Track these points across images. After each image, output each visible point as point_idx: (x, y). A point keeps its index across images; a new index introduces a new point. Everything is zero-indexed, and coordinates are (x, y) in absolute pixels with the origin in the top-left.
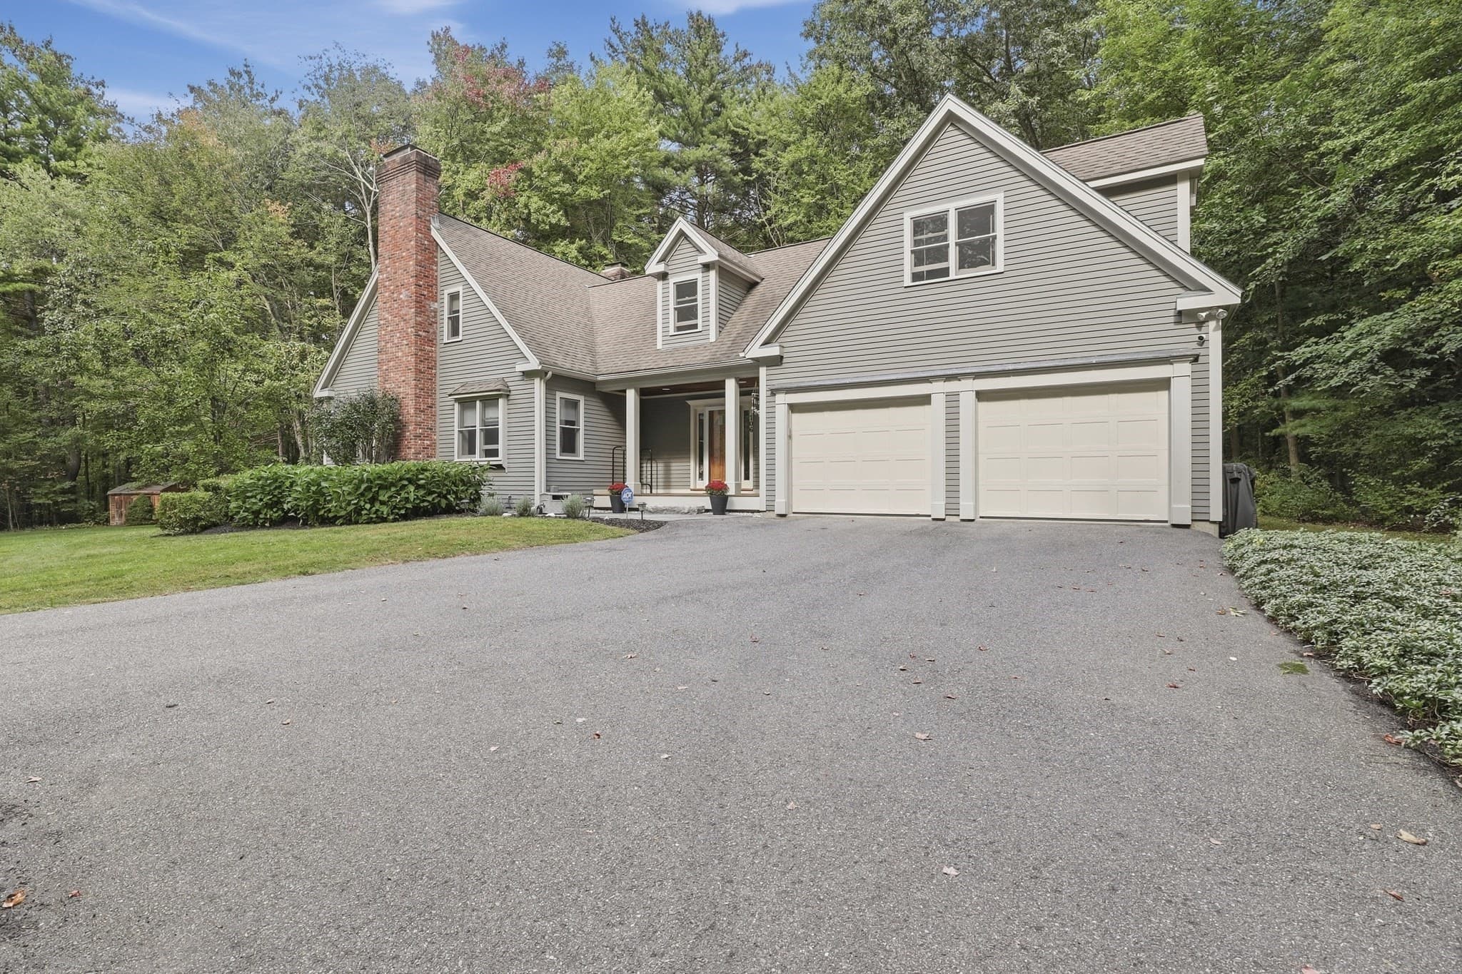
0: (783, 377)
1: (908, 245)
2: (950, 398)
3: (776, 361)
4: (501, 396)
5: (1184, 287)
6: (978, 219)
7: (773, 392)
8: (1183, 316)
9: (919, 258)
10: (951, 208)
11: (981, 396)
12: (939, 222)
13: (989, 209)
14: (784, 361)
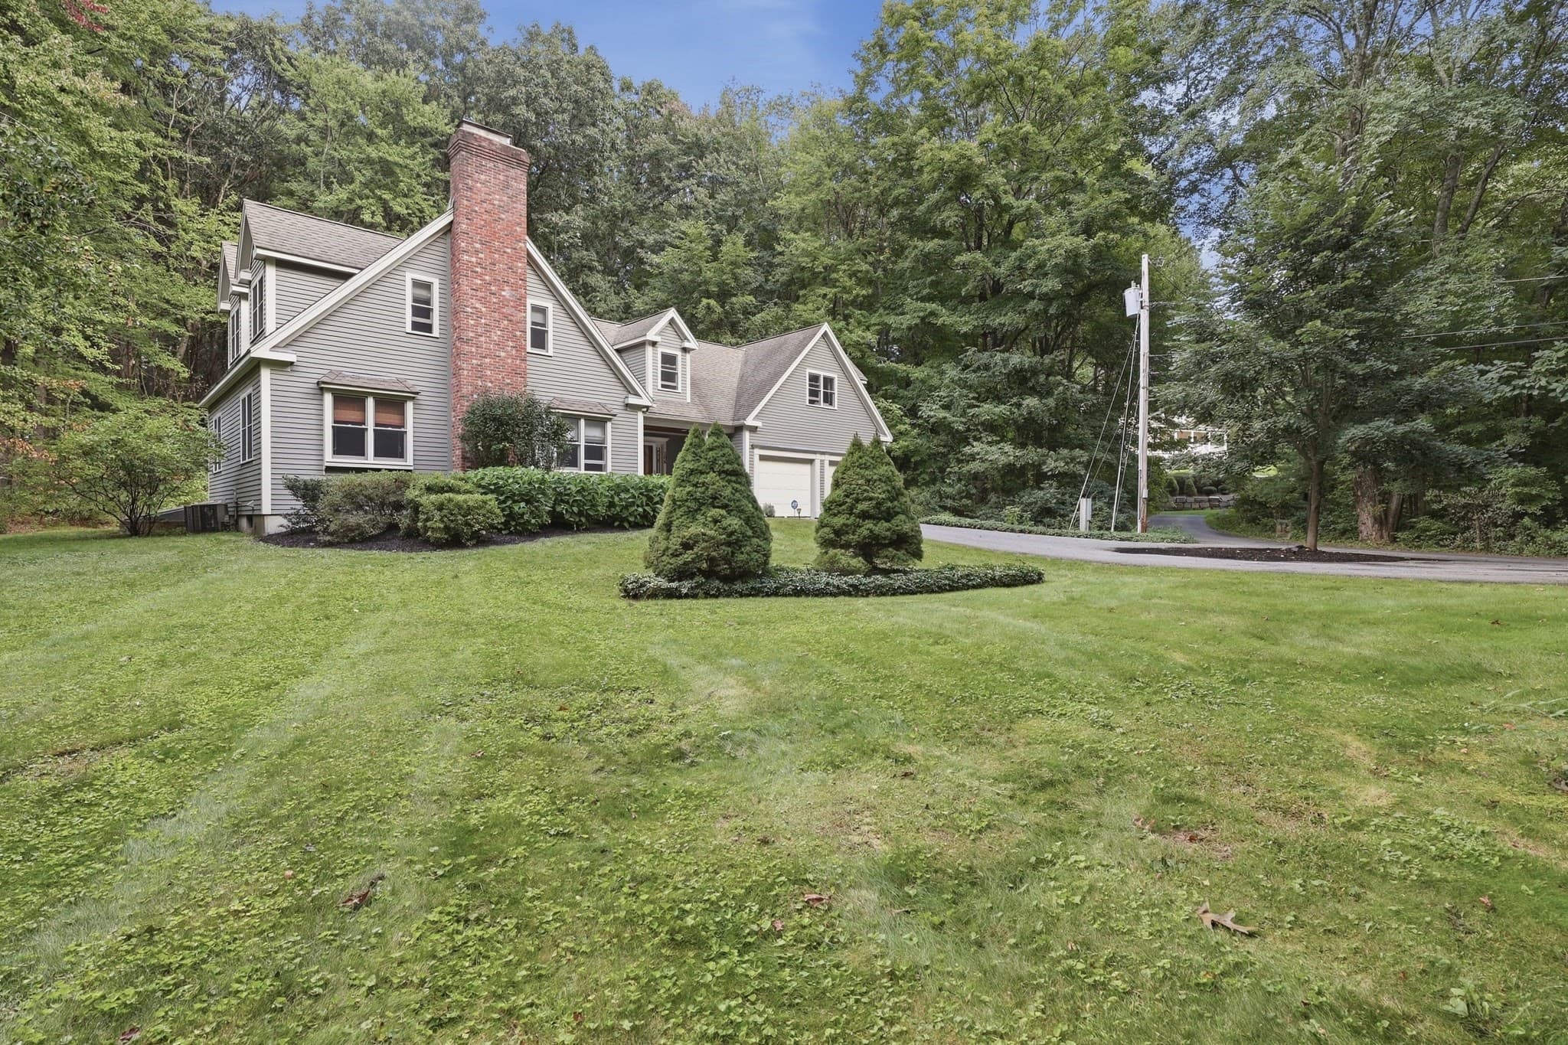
0: (755, 438)
2: (822, 462)
3: (761, 430)
4: (608, 419)
6: (828, 382)
7: (753, 447)
9: (810, 393)
10: (822, 374)
12: (817, 379)
13: (832, 380)
14: (758, 429)
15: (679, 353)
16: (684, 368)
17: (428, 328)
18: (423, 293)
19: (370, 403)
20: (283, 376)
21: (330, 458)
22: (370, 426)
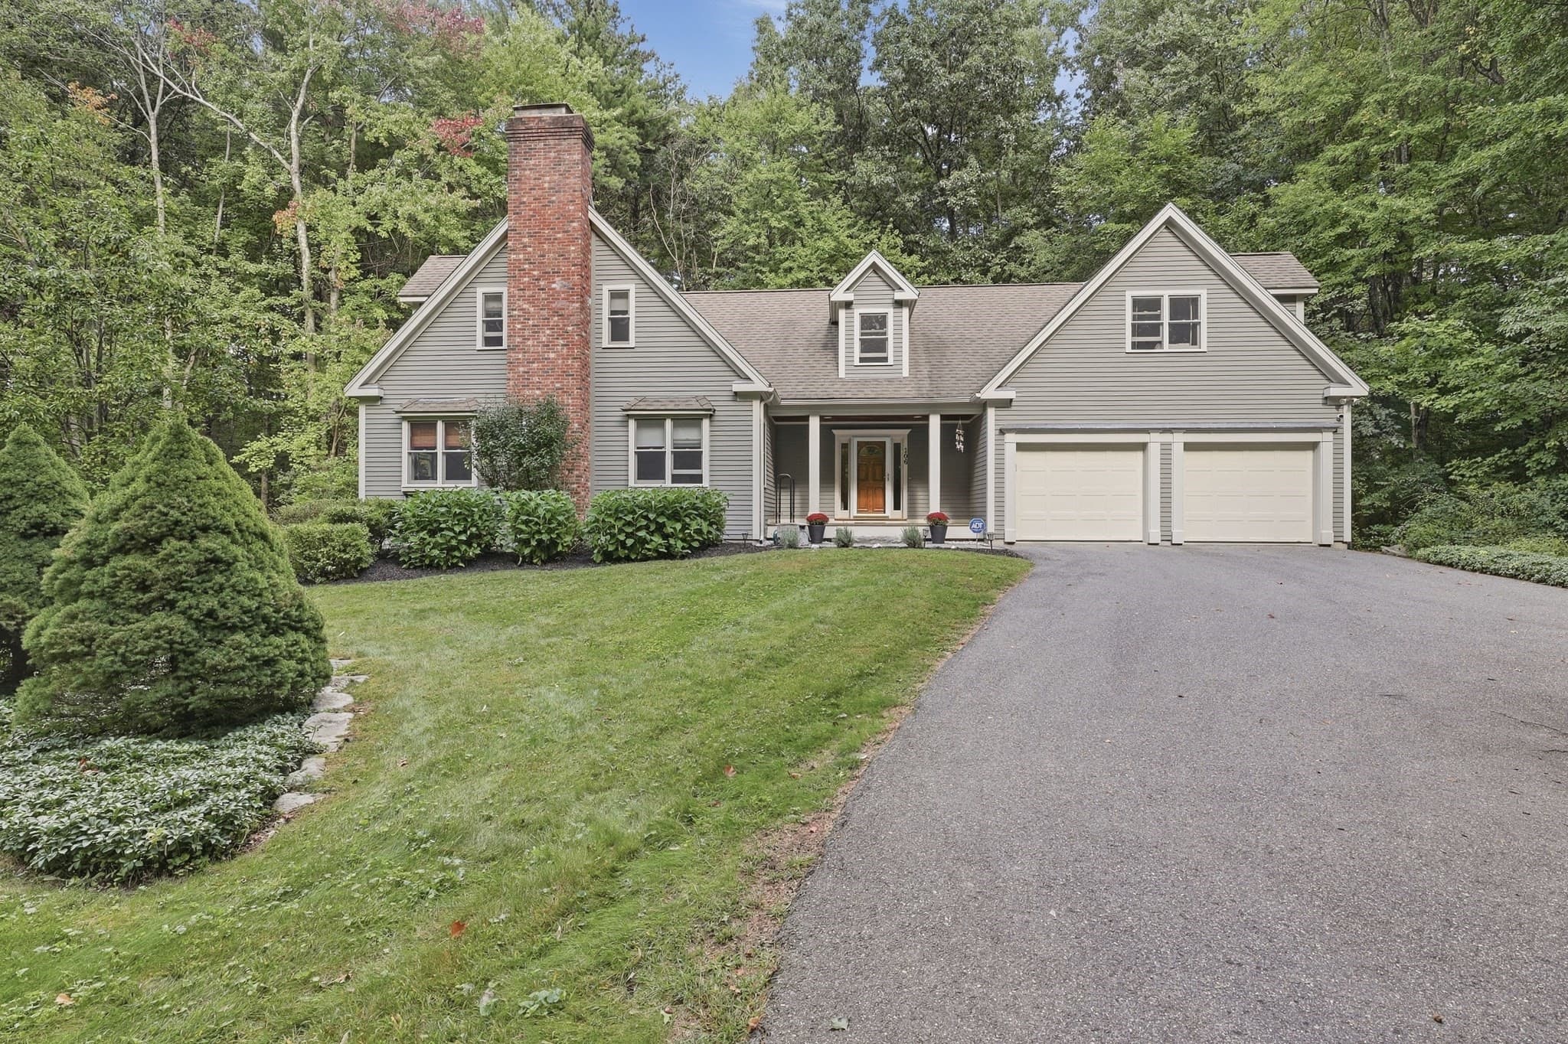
0: (1010, 418)
1: (1129, 321)
2: (1164, 447)
3: (1007, 403)
4: (705, 416)
5: (1329, 379)
6: (1184, 307)
7: (1002, 432)
8: (1329, 400)
9: (1137, 330)
10: (1166, 294)
11: (1189, 447)
12: (1154, 304)
13: (1195, 301)
14: (1013, 404)
15: (890, 311)
16: (898, 331)
17: (498, 341)
18: (493, 305)
19: (440, 426)
20: (377, 410)
21: (407, 483)
22: (440, 449)
